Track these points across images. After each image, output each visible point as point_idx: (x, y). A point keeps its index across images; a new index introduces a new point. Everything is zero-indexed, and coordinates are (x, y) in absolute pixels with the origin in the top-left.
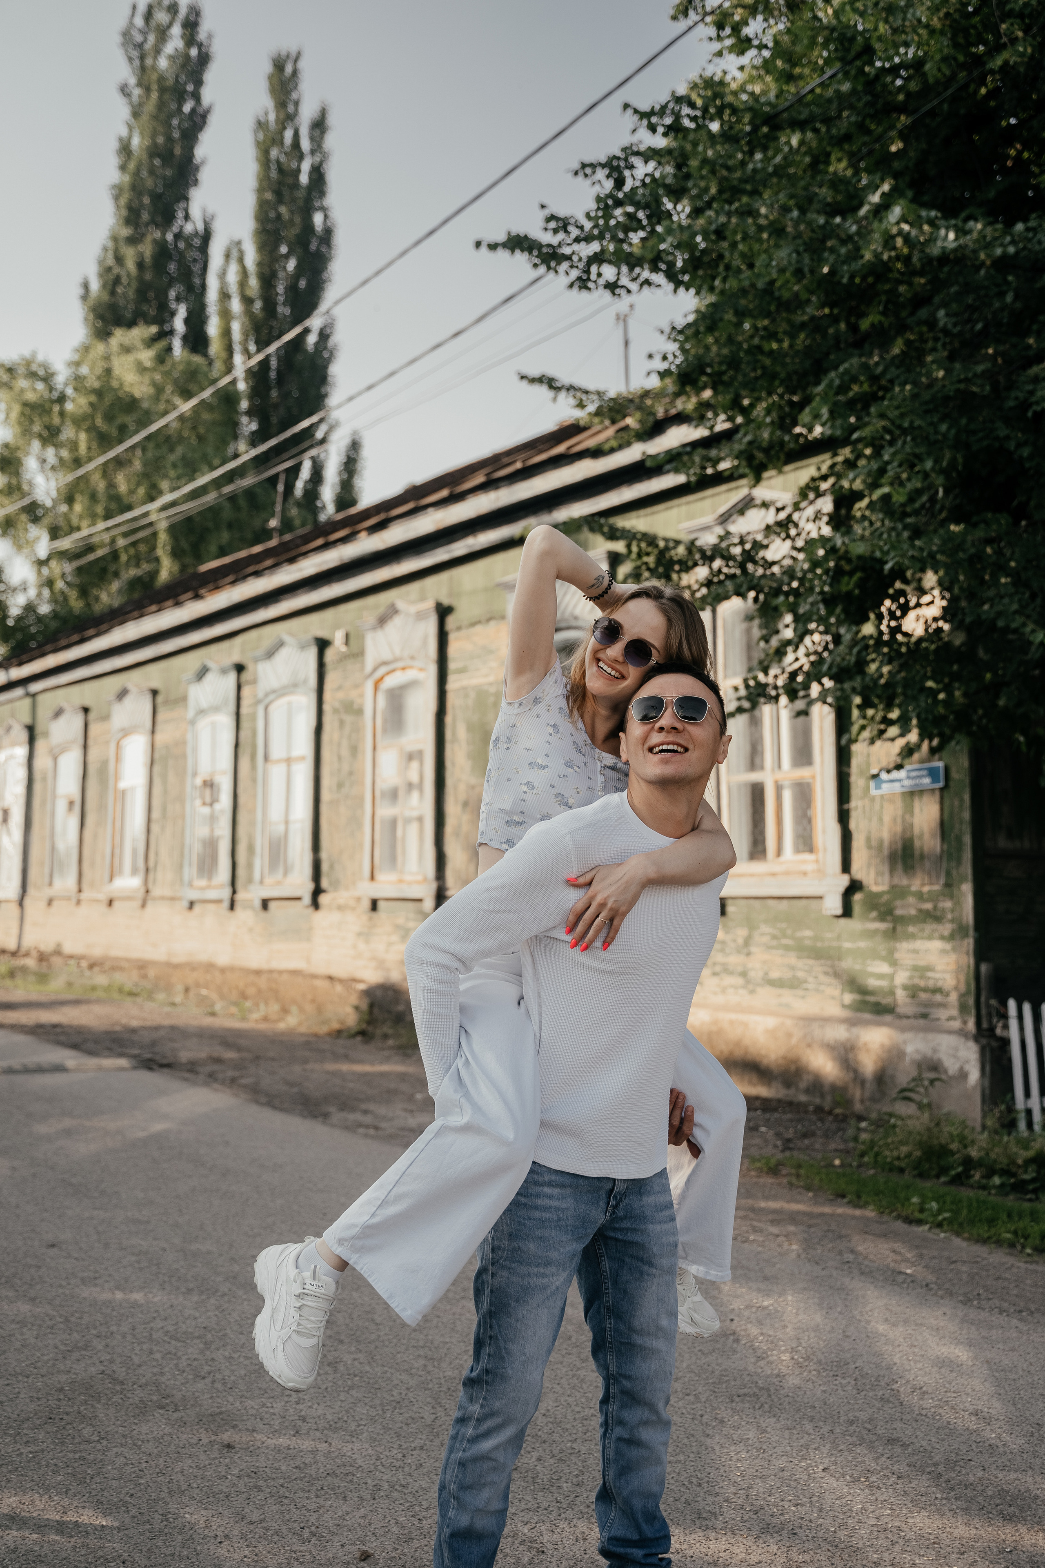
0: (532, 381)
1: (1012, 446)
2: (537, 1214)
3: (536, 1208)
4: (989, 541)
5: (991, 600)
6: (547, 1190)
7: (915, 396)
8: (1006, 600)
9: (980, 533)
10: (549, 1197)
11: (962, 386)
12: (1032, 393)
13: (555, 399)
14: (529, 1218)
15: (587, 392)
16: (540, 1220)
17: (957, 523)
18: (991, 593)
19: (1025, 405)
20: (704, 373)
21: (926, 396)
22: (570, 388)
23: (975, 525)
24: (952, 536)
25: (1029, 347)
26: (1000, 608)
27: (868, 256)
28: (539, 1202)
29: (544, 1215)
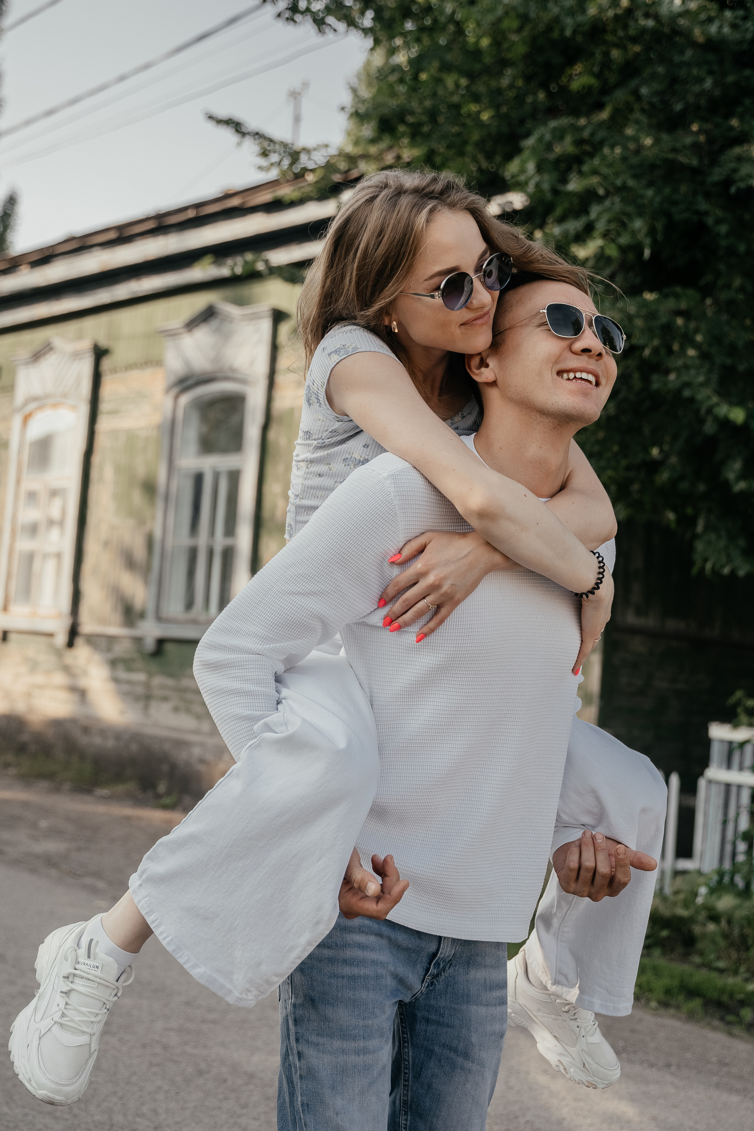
0: (220, 122)
1: (710, 221)
2: (347, 970)
3: (345, 962)
4: (679, 313)
5: (678, 370)
6: (360, 938)
7: (624, 159)
8: (693, 372)
9: (671, 304)
10: (361, 946)
11: (670, 156)
12: (735, 171)
13: (239, 144)
14: (336, 976)
15: (271, 141)
16: (353, 978)
17: (651, 291)
18: (680, 362)
19: (727, 182)
20: (403, 121)
21: (634, 160)
22: (258, 135)
23: (666, 296)
24: (646, 304)
25: (732, 128)
26: (685, 378)
27: (592, 11)
28: (349, 953)
29: (356, 971)
